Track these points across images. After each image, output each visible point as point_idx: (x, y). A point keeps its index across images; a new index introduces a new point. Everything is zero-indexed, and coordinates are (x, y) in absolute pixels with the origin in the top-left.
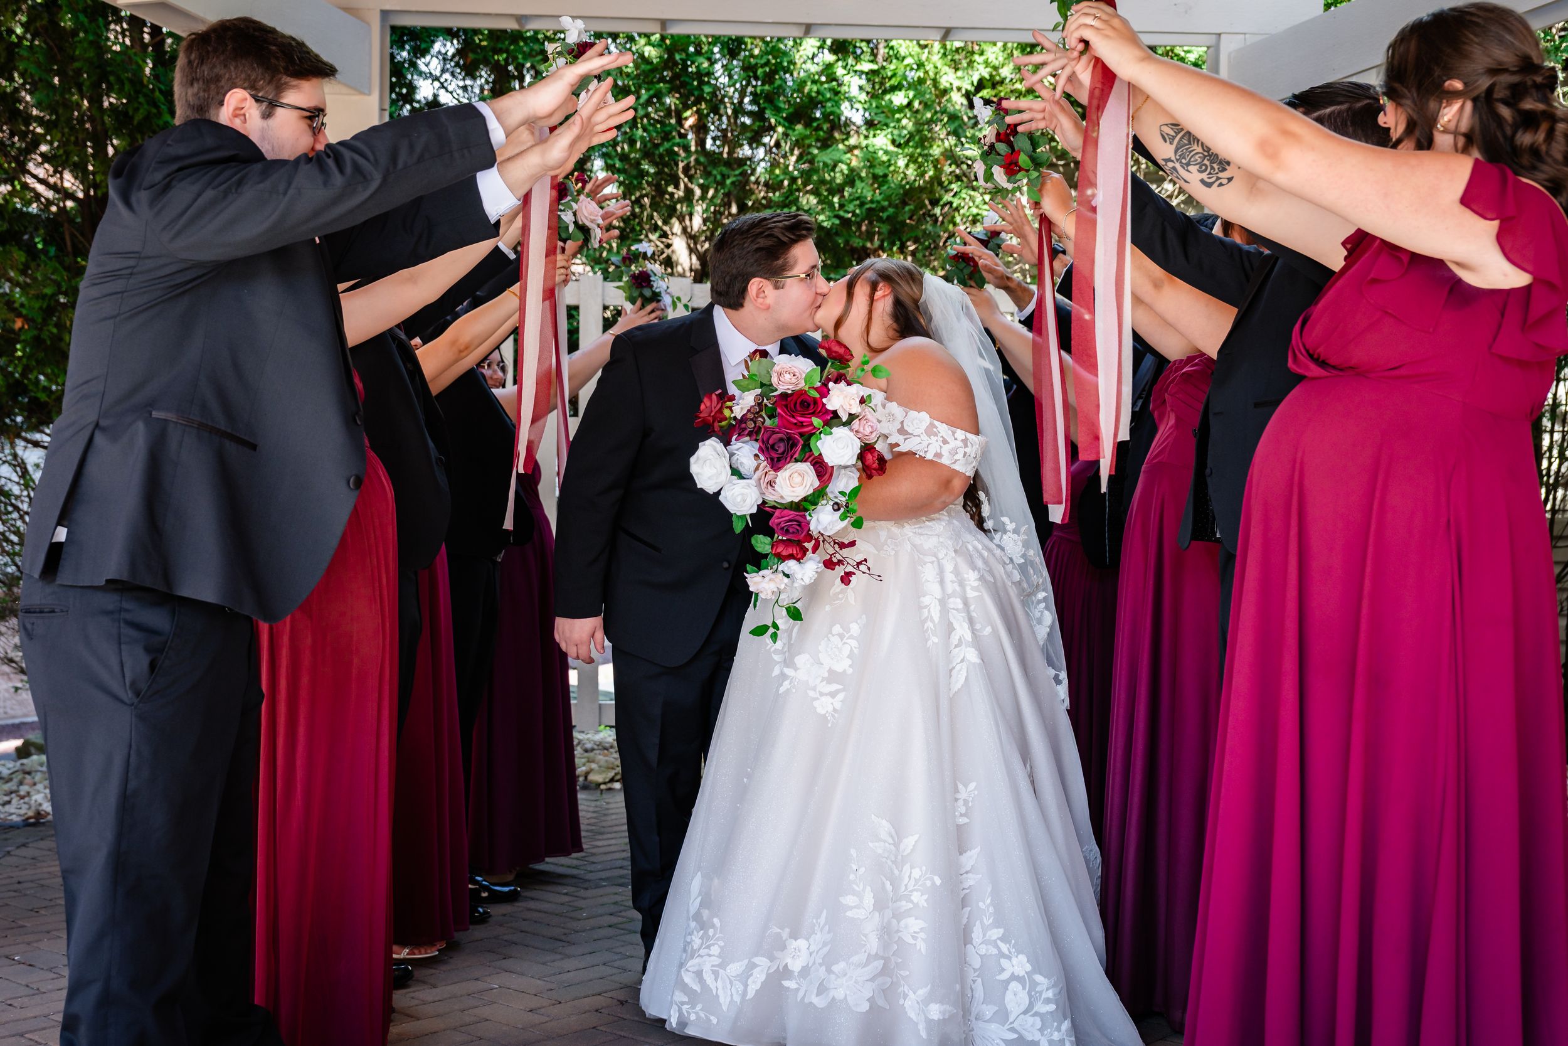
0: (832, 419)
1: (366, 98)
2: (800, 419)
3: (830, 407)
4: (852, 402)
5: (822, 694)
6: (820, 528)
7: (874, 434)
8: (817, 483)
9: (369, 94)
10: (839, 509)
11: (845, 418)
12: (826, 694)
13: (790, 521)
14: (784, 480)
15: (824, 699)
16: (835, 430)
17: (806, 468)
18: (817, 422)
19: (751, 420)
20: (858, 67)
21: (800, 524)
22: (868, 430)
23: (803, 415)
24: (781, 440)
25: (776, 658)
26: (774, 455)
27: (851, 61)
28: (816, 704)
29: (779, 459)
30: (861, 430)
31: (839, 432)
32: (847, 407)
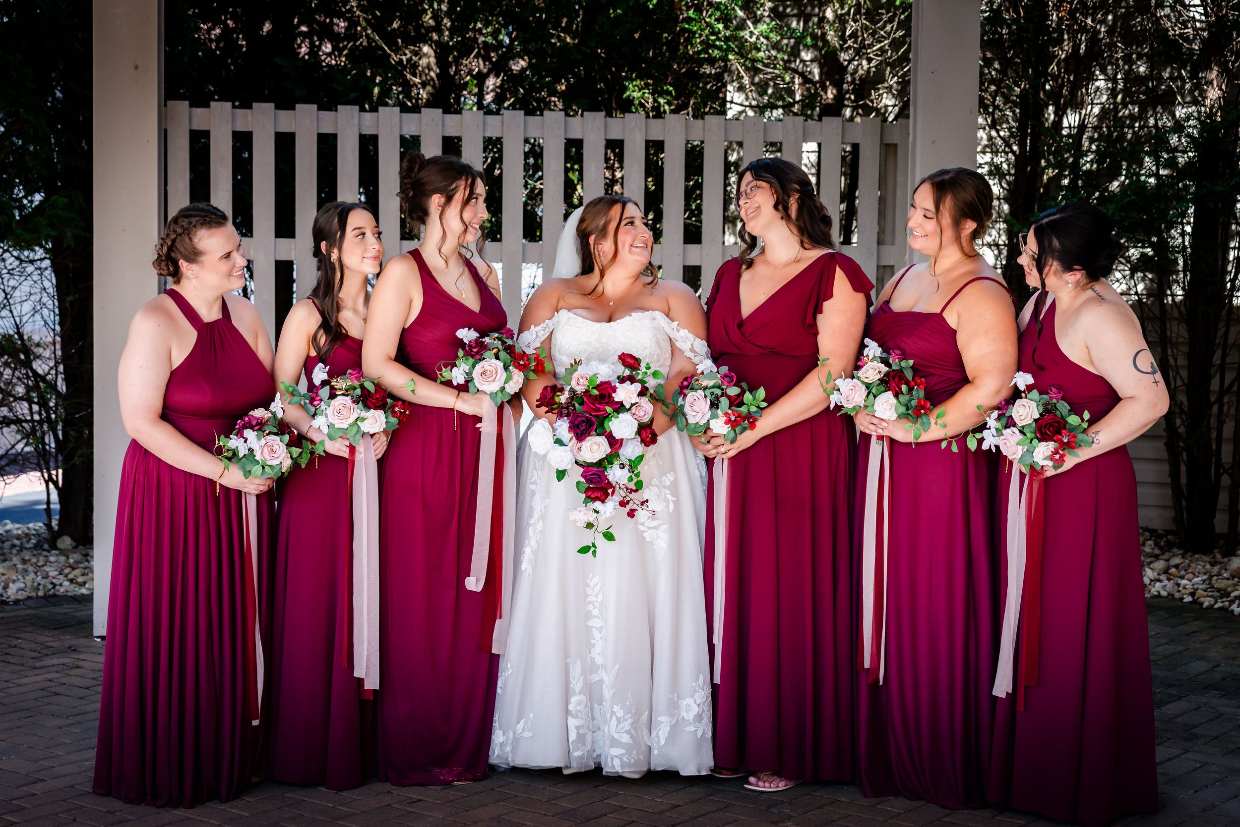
0: (620, 408)
2: (598, 406)
3: (616, 399)
4: (631, 396)
5: (649, 528)
6: (616, 479)
7: (646, 416)
8: (609, 450)
10: (624, 468)
11: (628, 407)
13: (592, 475)
14: (587, 448)
15: (650, 531)
16: (621, 415)
17: (602, 440)
18: (609, 409)
19: (565, 408)
21: (600, 477)
22: (642, 414)
23: (600, 404)
24: (583, 421)
26: (578, 432)
28: (645, 535)
29: (582, 434)
30: (637, 413)
31: (624, 417)
32: (629, 400)
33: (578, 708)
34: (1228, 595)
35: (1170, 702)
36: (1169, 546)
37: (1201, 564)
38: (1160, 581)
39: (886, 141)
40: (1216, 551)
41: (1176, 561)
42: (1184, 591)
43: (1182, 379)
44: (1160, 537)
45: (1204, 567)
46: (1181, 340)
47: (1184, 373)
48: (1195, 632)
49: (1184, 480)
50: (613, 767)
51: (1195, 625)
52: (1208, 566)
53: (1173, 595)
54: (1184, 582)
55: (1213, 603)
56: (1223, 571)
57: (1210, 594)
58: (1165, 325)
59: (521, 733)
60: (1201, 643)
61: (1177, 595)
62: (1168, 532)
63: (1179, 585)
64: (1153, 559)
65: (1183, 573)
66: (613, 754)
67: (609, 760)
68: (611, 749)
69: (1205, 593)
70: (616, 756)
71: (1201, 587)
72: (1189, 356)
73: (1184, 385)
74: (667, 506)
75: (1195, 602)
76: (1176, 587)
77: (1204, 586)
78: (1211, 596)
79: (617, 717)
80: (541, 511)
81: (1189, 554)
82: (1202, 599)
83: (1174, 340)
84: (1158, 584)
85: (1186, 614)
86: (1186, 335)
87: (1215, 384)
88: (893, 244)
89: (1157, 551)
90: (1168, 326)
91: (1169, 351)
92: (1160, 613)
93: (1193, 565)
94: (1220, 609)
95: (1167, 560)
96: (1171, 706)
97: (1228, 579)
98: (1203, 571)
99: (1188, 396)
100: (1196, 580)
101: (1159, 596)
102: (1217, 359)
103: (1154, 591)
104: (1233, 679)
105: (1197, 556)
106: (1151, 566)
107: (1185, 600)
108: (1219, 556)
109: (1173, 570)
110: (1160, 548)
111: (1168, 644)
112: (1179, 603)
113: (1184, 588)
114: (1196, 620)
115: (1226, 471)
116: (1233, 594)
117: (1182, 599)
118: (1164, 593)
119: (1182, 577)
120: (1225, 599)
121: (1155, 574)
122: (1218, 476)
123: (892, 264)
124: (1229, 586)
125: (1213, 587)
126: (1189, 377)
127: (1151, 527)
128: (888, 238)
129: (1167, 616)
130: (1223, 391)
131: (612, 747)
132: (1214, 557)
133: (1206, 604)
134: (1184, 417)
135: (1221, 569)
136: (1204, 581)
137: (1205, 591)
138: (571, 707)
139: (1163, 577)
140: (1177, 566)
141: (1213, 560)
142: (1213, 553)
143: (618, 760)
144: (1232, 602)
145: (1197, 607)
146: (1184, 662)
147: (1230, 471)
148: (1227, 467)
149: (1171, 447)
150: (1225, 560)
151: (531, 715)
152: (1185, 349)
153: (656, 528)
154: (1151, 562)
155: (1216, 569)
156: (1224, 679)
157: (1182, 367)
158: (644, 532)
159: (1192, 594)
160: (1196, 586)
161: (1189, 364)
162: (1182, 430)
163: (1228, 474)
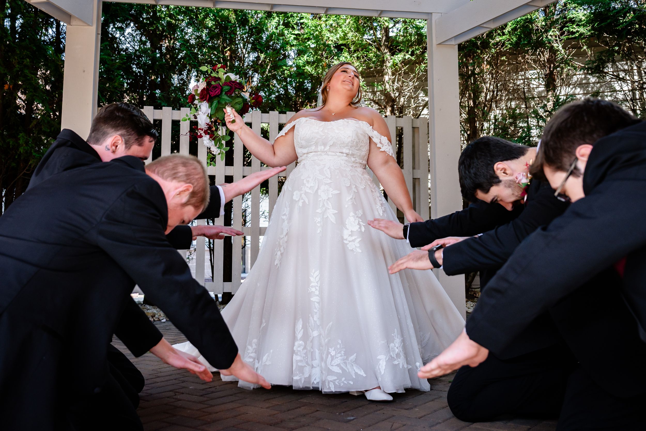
1: (90, 27)
5: (350, 241)
9: (92, 26)
12: (351, 241)
15: (350, 243)
20: (293, 32)
25: (319, 225)
27: (290, 30)
33: (299, 349)
39: (414, 126)
50: (330, 388)
59: (265, 362)
66: (329, 379)
67: (327, 384)
68: (328, 377)
70: (331, 381)
74: (360, 228)
79: (331, 355)
80: (287, 230)
88: (419, 169)
123: (419, 177)
128: (416, 166)
131: (328, 375)
138: (295, 348)
143: (332, 383)
151: (271, 351)
153: (353, 241)
158: (347, 244)
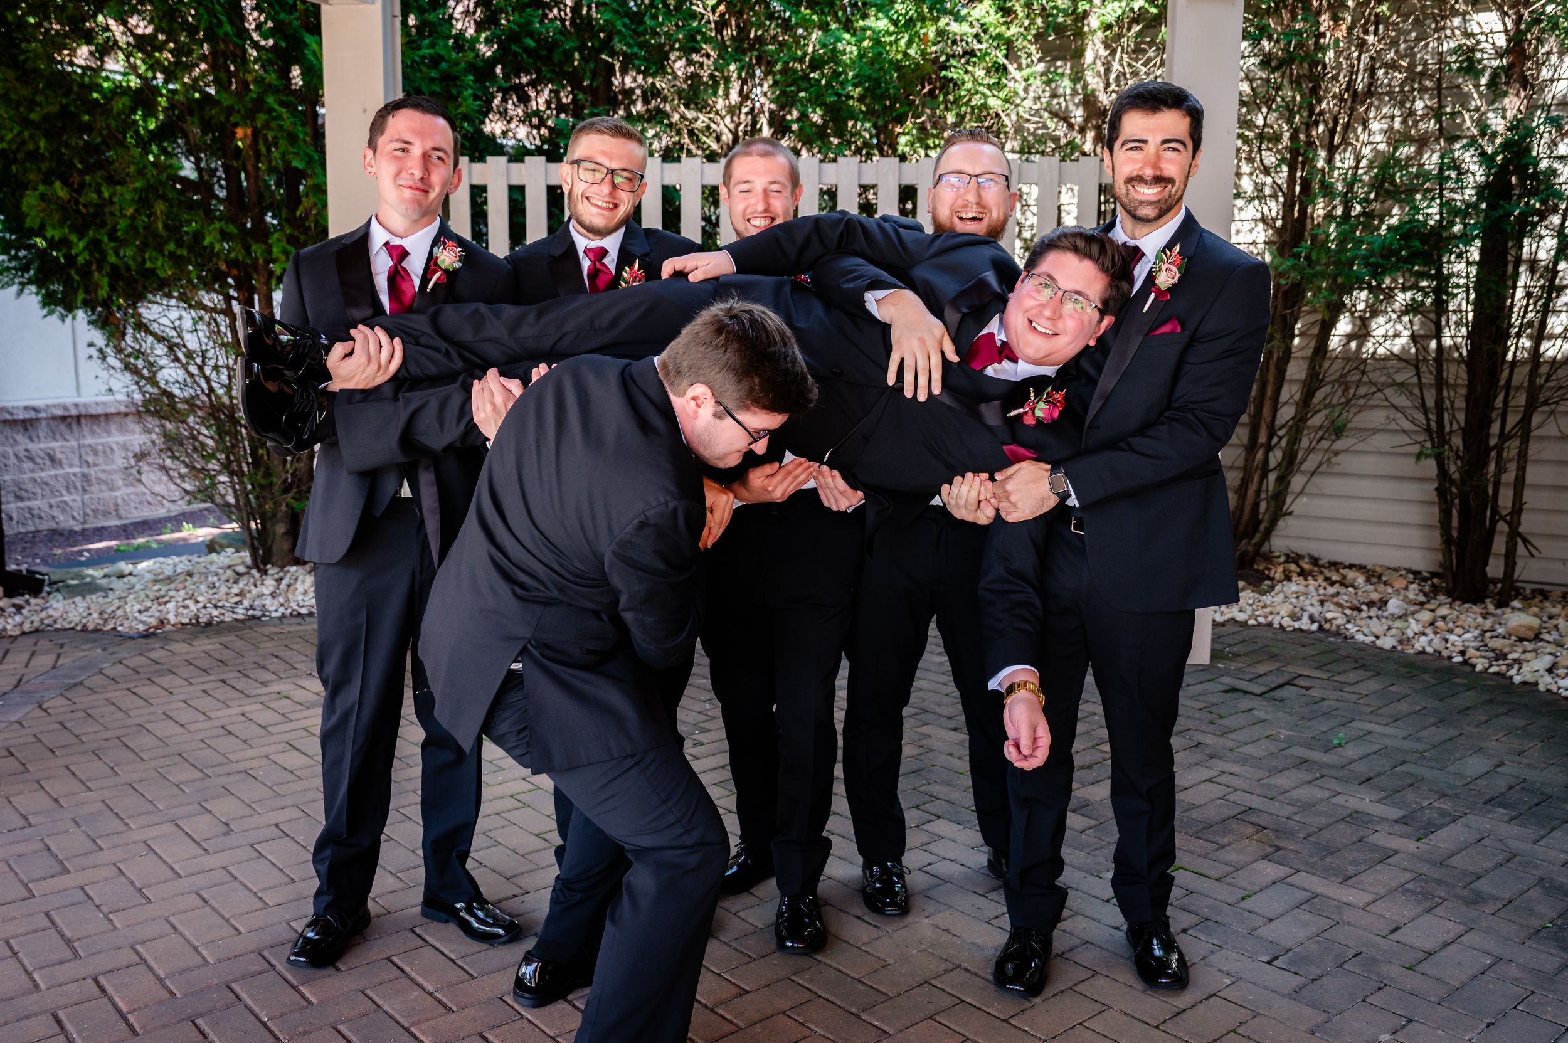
34: (1504, 656)
35: (1443, 826)
36: (1436, 590)
37: (1471, 615)
38: (1424, 634)
40: (1488, 601)
41: (1444, 611)
42: (1452, 648)
43: (1458, 423)
44: (1425, 580)
45: (1475, 619)
46: (1460, 381)
47: (1461, 417)
48: (1468, 708)
49: (1455, 522)
51: (1469, 698)
52: (1480, 620)
53: (1440, 653)
54: (1452, 638)
55: (1487, 665)
56: (1497, 626)
57: (1484, 654)
58: (1442, 366)
60: (1477, 726)
61: (1445, 653)
62: (1434, 575)
63: (1447, 641)
64: (1417, 607)
65: (1451, 625)
69: (1478, 653)
71: (1473, 644)
72: (1468, 398)
73: (1460, 428)
75: (1465, 662)
76: (1444, 643)
77: (1476, 644)
78: (1484, 657)
81: (1458, 603)
82: (1474, 661)
83: (1451, 381)
84: (1423, 639)
85: (1456, 680)
86: (1465, 376)
87: (1495, 428)
89: (1422, 598)
90: (1445, 367)
91: (1445, 393)
92: (1426, 677)
93: (1463, 617)
94: (1495, 674)
95: (1433, 611)
96: (1443, 833)
97: (1504, 637)
98: (1473, 624)
99: (1464, 440)
100: (1467, 636)
101: (1423, 652)
102: (1499, 402)
103: (1418, 646)
104: (1523, 789)
105: (1466, 605)
106: (1416, 616)
107: (1454, 660)
108: (1491, 607)
109: (1440, 624)
110: (1425, 595)
111: (1435, 724)
112: (1446, 663)
113: (1453, 645)
114: (1469, 689)
115: (1503, 518)
116: (1510, 656)
117: (1450, 658)
118: (1429, 650)
119: (1451, 631)
120: (1501, 662)
121: (1420, 626)
122: (1494, 523)
124: (1505, 646)
125: (1486, 645)
126: (1466, 421)
127: (1415, 568)
129: (1434, 682)
130: (1503, 436)
132: (1486, 608)
133: (1479, 668)
134: (1459, 463)
135: (1494, 623)
136: (1476, 638)
137: (1478, 649)
139: (1429, 631)
140: (1444, 618)
141: (1484, 611)
142: (1483, 602)
144: (1509, 667)
145: (1468, 669)
146: (1458, 756)
147: (1508, 518)
148: (1504, 513)
149: (1441, 492)
150: (1499, 611)
152: (1463, 391)
154: (1416, 612)
155: (1488, 623)
156: (1511, 788)
157: (1459, 409)
159: (1463, 653)
160: (1466, 644)
161: (1467, 406)
162: (1456, 476)
163: (1506, 521)
